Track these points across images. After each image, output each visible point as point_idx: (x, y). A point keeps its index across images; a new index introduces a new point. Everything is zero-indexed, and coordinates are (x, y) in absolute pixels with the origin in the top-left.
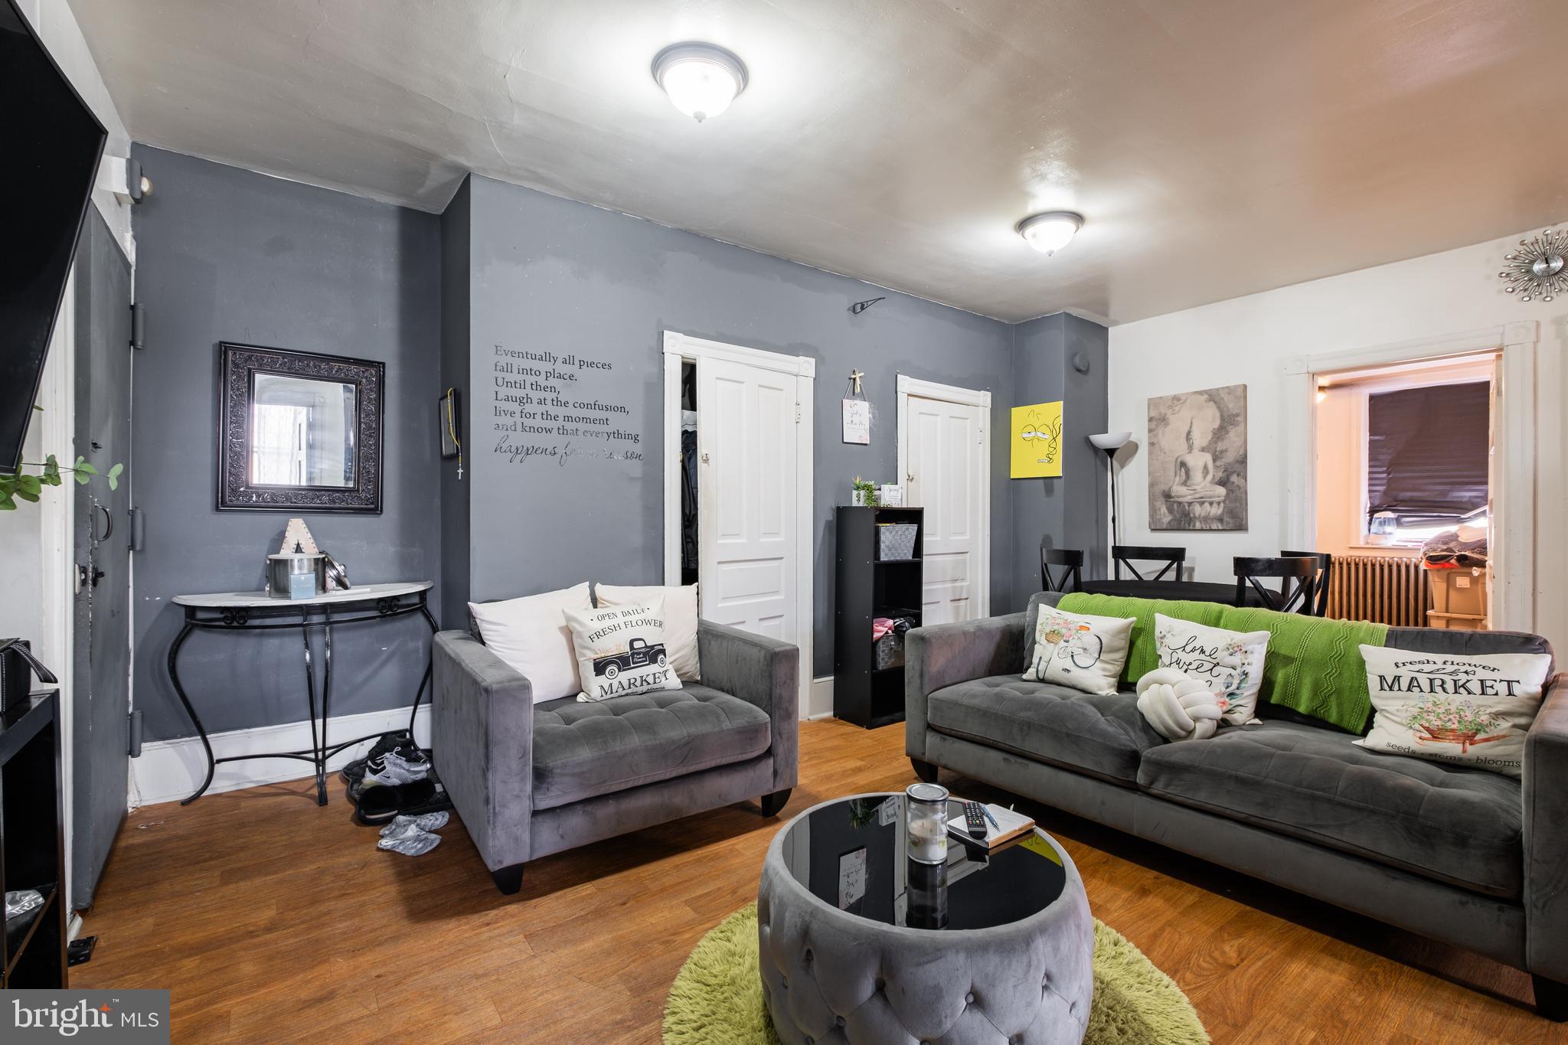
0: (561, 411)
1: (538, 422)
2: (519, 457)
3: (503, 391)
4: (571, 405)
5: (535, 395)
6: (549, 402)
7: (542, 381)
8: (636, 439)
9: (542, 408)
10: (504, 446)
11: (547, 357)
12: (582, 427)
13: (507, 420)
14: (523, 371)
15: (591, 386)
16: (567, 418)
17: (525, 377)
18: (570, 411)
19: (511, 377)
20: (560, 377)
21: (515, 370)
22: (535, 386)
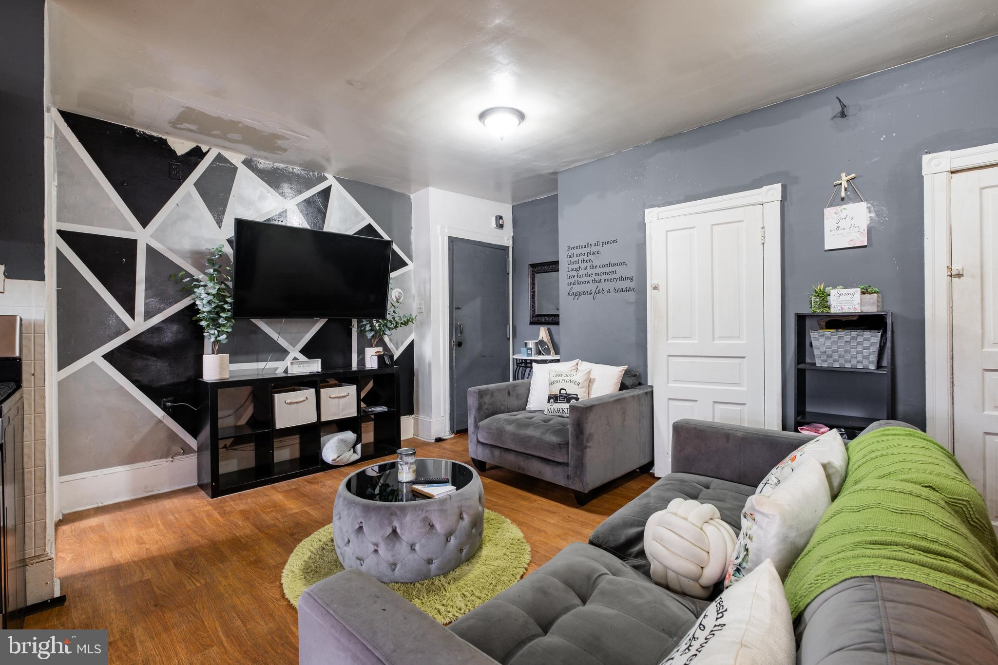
0: (593, 271)
1: (584, 279)
2: (577, 297)
3: (571, 267)
4: (598, 267)
5: (583, 266)
6: (588, 268)
7: (585, 258)
8: (631, 279)
9: (586, 271)
10: (571, 293)
11: (589, 245)
12: (603, 277)
13: (572, 280)
14: (578, 255)
15: (608, 255)
16: (597, 274)
17: (579, 258)
18: (599, 270)
19: (573, 259)
20: (594, 253)
21: (575, 256)
22: (583, 261)
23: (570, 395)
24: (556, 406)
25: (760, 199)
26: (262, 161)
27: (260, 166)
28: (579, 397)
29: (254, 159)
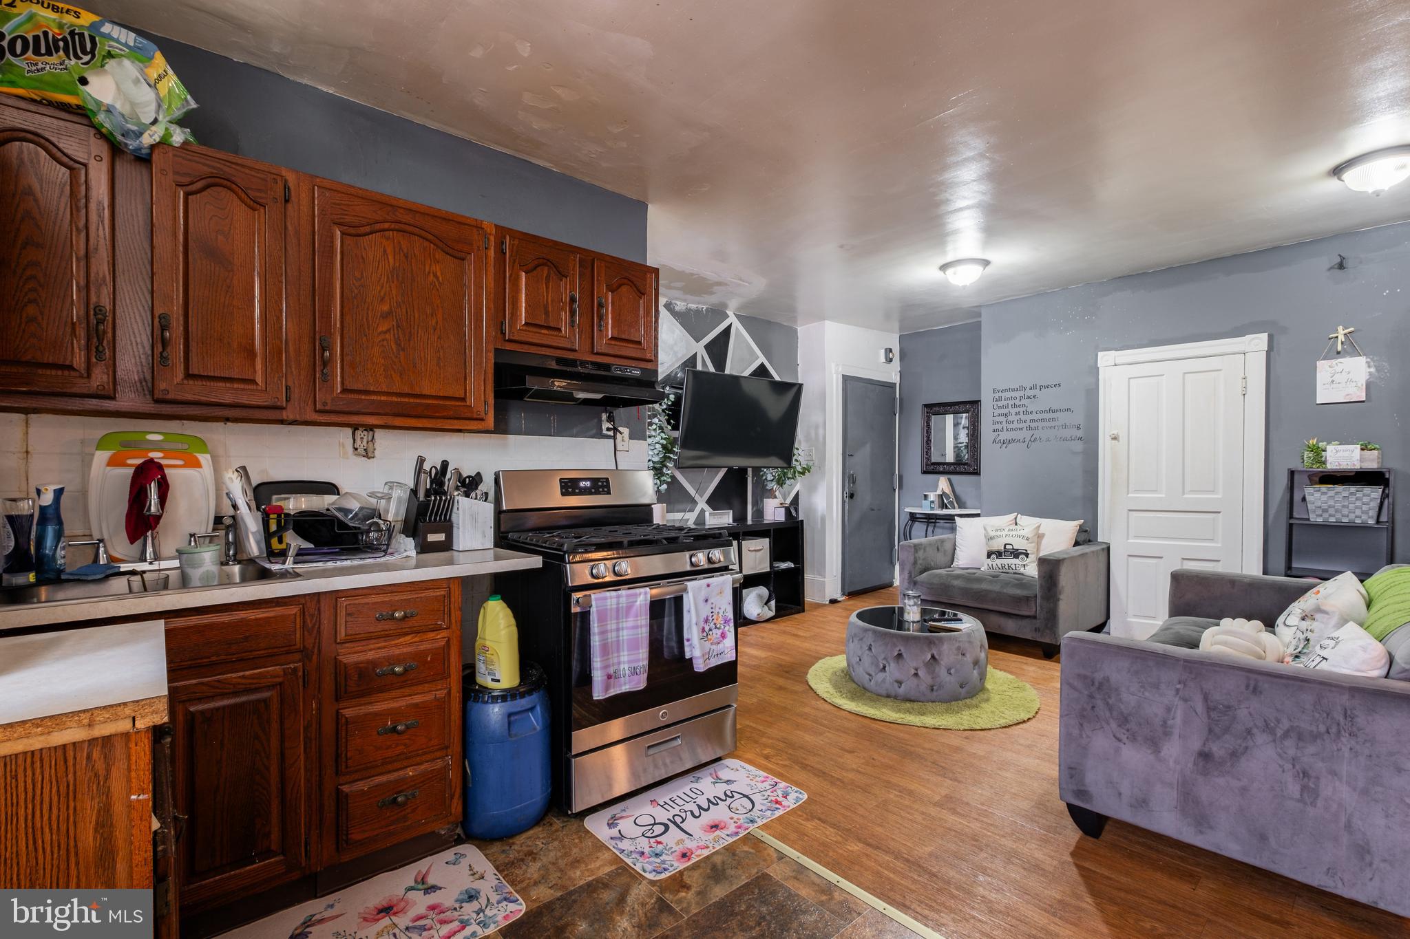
0: (1029, 417)
1: (1015, 425)
2: (1005, 445)
3: (997, 412)
4: (1034, 413)
5: (1013, 411)
6: (1021, 413)
7: (1017, 402)
8: (1078, 427)
9: (1018, 417)
10: (997, 440)
11: (1022, 388)
12: (1040, 424)
13: (999, 426)
14: (1008, 399)
15: (1047, 399)
16: (1032, 421)
17: (1008, 402)
18: (1034, 416)
19: (1000, 404)
20: (1028, 398)
21: (1003, 399)
22: (1015, 406)
23: (1017, 550)
24: (999, 562)
25: (1242, 349)
26: (678, 303)
27: (677, 308)
28: (1028, 552)
29: (673, 302)
